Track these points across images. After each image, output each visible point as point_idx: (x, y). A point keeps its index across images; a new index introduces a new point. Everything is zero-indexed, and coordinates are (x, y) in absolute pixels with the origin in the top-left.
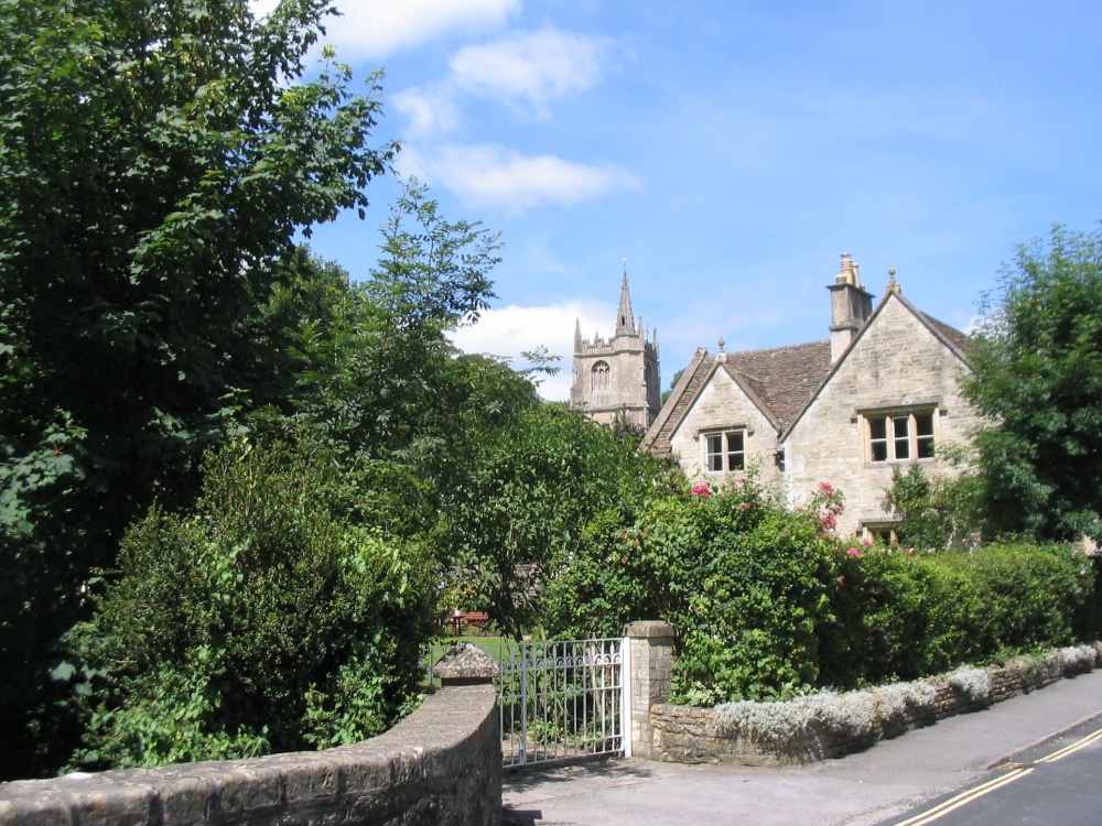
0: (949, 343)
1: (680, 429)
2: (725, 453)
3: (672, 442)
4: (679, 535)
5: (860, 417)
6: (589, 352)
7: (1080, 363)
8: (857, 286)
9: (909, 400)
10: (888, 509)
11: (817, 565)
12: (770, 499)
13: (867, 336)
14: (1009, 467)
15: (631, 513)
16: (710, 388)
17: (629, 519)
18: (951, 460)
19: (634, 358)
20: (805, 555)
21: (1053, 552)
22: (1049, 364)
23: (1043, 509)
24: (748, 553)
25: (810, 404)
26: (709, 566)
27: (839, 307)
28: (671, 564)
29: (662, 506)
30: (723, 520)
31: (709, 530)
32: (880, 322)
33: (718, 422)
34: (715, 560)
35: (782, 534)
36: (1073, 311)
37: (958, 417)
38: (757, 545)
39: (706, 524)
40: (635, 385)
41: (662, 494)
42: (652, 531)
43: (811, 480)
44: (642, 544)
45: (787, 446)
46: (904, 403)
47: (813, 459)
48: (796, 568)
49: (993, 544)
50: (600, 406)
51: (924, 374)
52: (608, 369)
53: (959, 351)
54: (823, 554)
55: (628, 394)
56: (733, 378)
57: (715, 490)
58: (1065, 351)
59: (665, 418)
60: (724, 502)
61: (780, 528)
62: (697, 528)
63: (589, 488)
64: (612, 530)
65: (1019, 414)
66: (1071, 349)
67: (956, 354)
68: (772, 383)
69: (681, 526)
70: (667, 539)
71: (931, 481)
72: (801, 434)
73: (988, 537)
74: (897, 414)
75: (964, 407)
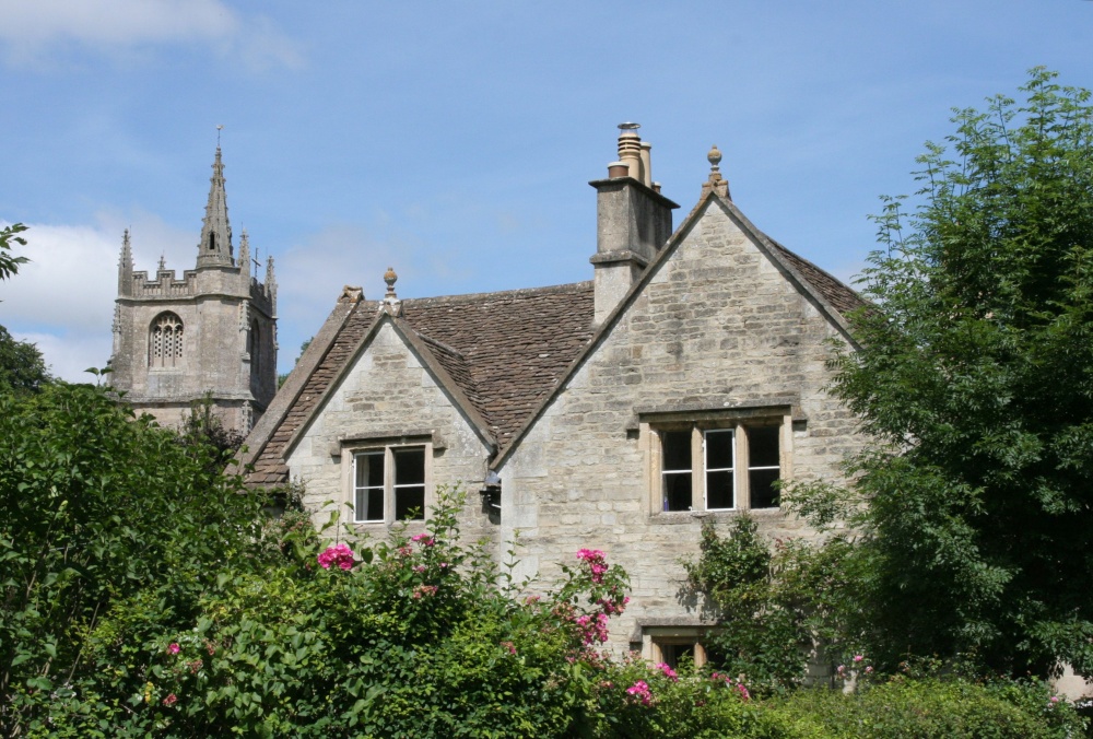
0: (816, 294)
1: (306, 439)
2: (389, 487)
3: (289, 463)
4: (287, 648)
5: (644, 428)
6: (147, 295)
7: (1073, 337)
8: (647, 184)
9: (738, 399)
10: (690, 602)
11: (569, 718)
12: (476, 579)
13: (663, 275)
14: (930, 530)
15: (189, 601)
16: (365, 363)
17: (184, 615)
18: (811, 516)
19: (229, 309)
20: (545, 697)
21: (1011, 697)
22: (1011, 338)
23: (989, 612)
24: (429, 689)
25: (552, 399)
26: (346, 715)
27: (611, 223)
28: (268, 711)
29: (256, 587)
30: (381, 619)
31: (349, 639)
32: (689, 251)
33: (378, 427)
34: (361, 704)
35: (500, 653)
36: (1063, 240)
37: (827, 433)
38: (449, 673)
39: (345, 628)
40: (230, 360)
41: (257, 562)
42: (231, 639)
43: (548, 541)
44: (208, 666)
45: (506, 476)
46: (726, 405)
47: (554, 502)
48: (526, 725)
49: (896, 677)
50: (163, 395)
51: (766, 351)
52: (180, 328)
53: (833, 311)
54: (581, 695)
55: (216, 375)
56: (410, 346)
57: (367, 555)
58: (1044, 315)
59: (279, 417)
60: (383, 582)
61: (497, 639)
62: (326, 636)
63: (105, 546)
64: (146, 637)
65: (950, 431)
66: (1058, 311)
67: (827, 316)
68: (481, 357)
69: (292, 630)
70: (263, 657)
71: (773, 551)
72: (534, 455)
73: (885, 665)
74: (714, 424)
75: (841, 415)
